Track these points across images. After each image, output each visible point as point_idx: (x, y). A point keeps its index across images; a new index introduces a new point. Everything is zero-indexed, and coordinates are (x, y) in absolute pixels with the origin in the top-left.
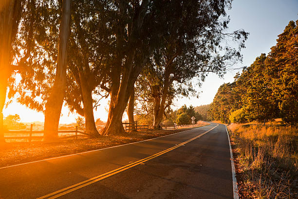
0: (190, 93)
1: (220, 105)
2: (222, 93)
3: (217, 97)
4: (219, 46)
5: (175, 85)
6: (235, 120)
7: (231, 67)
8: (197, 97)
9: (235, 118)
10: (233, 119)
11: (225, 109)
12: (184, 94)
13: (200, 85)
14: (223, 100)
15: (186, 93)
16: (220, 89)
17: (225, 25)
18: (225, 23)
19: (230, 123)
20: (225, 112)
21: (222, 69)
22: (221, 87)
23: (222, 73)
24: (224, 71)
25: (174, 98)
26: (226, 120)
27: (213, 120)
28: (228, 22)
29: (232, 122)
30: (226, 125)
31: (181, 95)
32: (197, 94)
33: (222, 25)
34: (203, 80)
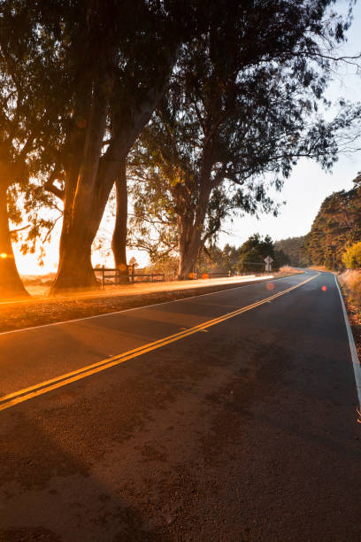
0: (259, 205)
1: (324, 235)
2: (328, 212)
3: (320, 219)
4: (325, 101)
5: (228, 188)
6: (355, 262)
7: (351, 145)
8: (275, 214)
9: (354, 258)
10: (351, 260)
11: (334, 243)
12: (247, 207)
13: (278, 185)
14: (331, 226)
15: (251, 206)
16: (325, 205)
17: (339, 35)
18: (339, 26)
19: (343, 270)
20: (333, 248)
21: (329, 149)
22: (327, 200)
23: (330, 160)
24: (332, 156)
25: (226, 217)
26: (336, 266)
27: (311, 264)
28: (347, 27)
29: (348, 266)
30: (335, 273)
31: (240, 211)
32: (273, 206)
33: (332, 35)
34: (286, 175)
